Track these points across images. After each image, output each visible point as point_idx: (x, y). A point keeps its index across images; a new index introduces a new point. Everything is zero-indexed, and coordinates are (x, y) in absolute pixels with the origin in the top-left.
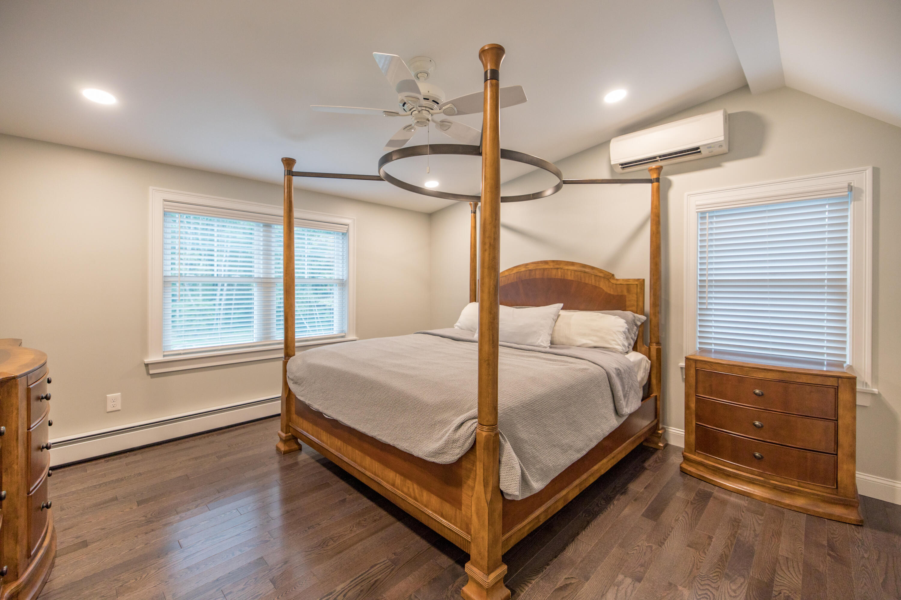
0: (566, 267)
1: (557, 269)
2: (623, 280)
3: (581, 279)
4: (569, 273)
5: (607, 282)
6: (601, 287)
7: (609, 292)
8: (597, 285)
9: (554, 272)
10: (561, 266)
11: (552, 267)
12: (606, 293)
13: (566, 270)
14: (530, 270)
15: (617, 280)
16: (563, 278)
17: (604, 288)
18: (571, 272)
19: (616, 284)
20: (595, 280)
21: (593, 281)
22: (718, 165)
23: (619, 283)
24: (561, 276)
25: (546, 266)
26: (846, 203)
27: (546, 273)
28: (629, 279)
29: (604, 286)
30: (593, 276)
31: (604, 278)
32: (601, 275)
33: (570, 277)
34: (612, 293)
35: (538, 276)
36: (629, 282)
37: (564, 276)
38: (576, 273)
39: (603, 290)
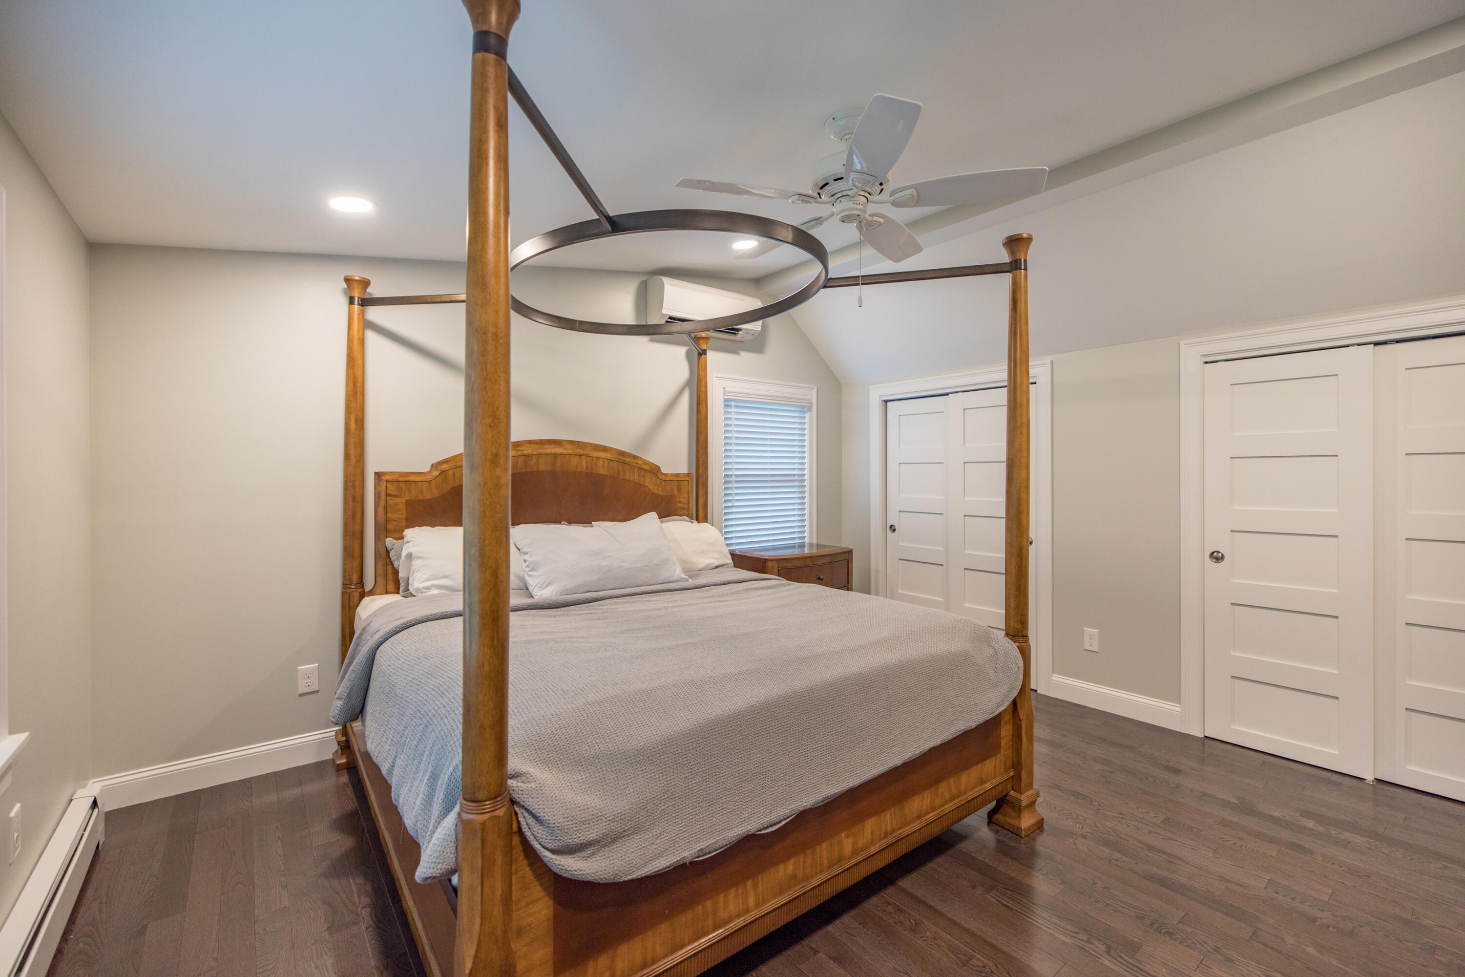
0: (596, 454)
1: (580, 455)
2: (672, 475)
3: (618, 474)
4: (600, 462)
5: (654, 478)
6: (647, 485)
7: (656, 492)
8: (641, 483)
9: (574, 461)
10: (586, 452)
11: (570, 452)
12: (653, 494)
13: (595, 459)
14: (525, 455)
15: (665, 475)
16: (589, 471)
17: (651, 487)
18: (604, 462)
19: (665, 481)
20: (639, 475)
21: (636, 475)
22: (736, 352)
23: (667, 479)
24: (587, 468)
25: (558, 450)
26: (804, 412)
27: (558, 461)
28: (679, 474)
29: (649, 482)
30: (636, 469)
31: (651, 472)
32: (647, 467)
33: (602, 470)
34: (660, 493)
35: (542, 467)
36: (679, 477)
37: (592, 469)
38: (611, 463)
39: (650, 489)
